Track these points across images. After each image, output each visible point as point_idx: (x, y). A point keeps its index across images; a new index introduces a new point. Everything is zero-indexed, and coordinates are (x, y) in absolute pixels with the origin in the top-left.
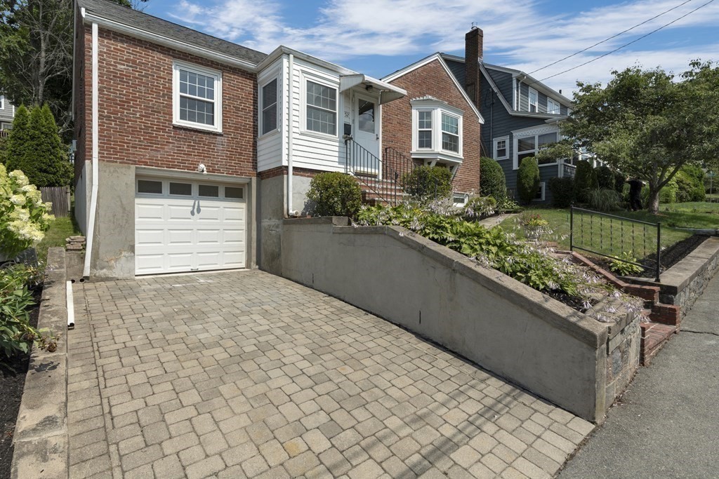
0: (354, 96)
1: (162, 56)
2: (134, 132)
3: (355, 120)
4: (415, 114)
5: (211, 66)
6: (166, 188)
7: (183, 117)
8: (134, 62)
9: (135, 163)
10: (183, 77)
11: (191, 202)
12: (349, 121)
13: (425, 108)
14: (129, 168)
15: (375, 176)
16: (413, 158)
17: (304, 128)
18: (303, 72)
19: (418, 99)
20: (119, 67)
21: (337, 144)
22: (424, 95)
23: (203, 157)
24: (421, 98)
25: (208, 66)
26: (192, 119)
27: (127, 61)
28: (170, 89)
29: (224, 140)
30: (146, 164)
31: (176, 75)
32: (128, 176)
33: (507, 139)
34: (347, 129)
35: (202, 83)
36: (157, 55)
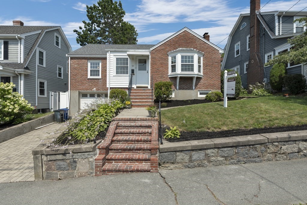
0: (136, 58)
1: (85, 60)
2: (78, 82)
3: (136, 67)
4: (170, 59)
5: (98, 59)
6: (88, 96)
7: (91, 75)
8: (78, 64)
9: (78, 90)
10: (91, 64)
11: (95, 99)
12: (133, 68)
13: (173, 55)
14: (77, 91)
15: (147, 87)
16: (169, 77)
17: (115, 74)
18: (114, 55)
19: (173, 51)
20: (75, 66)
21: (128, 77)
22: (177, 48)
23: (95, 86)
24: (175, 50)
25: (97, 59)
26: (94, 75)
27: (77, 64)
28: (87, 69)
29: (101, 80)
30: (81, 90)
31: (89, 64)
32: (77, 93)
33: (272, 53)
34: (133, 71)
35: (96, 65)
36: (84, 60)
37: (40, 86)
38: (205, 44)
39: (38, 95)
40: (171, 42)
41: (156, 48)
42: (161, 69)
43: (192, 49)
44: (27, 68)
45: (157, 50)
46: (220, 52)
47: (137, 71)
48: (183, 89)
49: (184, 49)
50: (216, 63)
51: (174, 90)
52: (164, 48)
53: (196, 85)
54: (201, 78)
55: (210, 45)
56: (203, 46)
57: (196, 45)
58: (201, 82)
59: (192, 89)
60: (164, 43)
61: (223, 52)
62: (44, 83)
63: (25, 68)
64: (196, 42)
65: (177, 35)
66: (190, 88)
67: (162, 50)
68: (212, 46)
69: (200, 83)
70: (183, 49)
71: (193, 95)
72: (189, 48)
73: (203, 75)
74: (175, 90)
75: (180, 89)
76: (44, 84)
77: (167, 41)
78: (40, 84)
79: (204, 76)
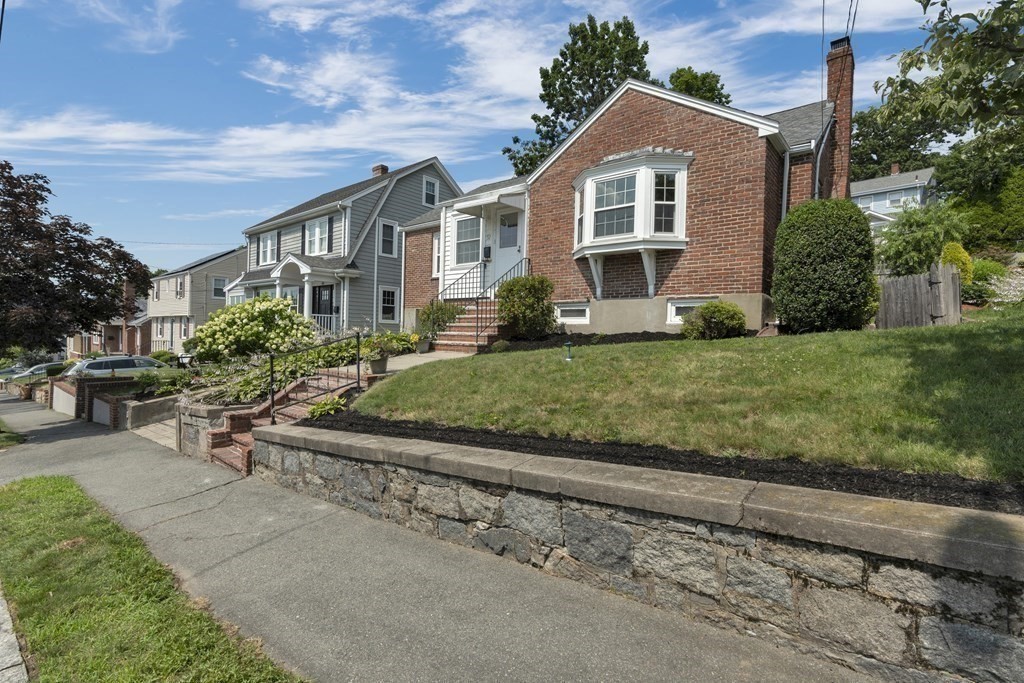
3: (495, 239)
34: (488, 252)
37: (384, 300)
38: (698, 118)
39: (377, 319)
40: (582, 142)
41: (544, 172)
42: (554, 235)
43: (650, 148)
44: (353, 265)
45: (546, 179)
46: (762, 133)
47: (496, 252)
48: (616, 296)
49: (623, 155)
50: (742, 181)
51: (589, 301)
52: (563, 169)
53: (661, 279)
54: (679, 252)
55: (719, 117)
56: (688, 126)
57: (665, 130)
58: (678, 268)
59: (647, 295)
60: (563, 153)
61: (777, 131)
62: (393, 293)
63: (348, 266)
64: (666, 120)
65: (601, 116)
66: (640, 292)
67: (558, 175)
68: (727, 119)
69: (674, 273)
70: (618, 157)
71: (648, 317)
72: (639, 148)
73: (688, 239)
74: (592, 300)
75: (606, 295)
76: (393, 296)
77: (572, 145)
78: (384, 295)
79: (692, 241)
